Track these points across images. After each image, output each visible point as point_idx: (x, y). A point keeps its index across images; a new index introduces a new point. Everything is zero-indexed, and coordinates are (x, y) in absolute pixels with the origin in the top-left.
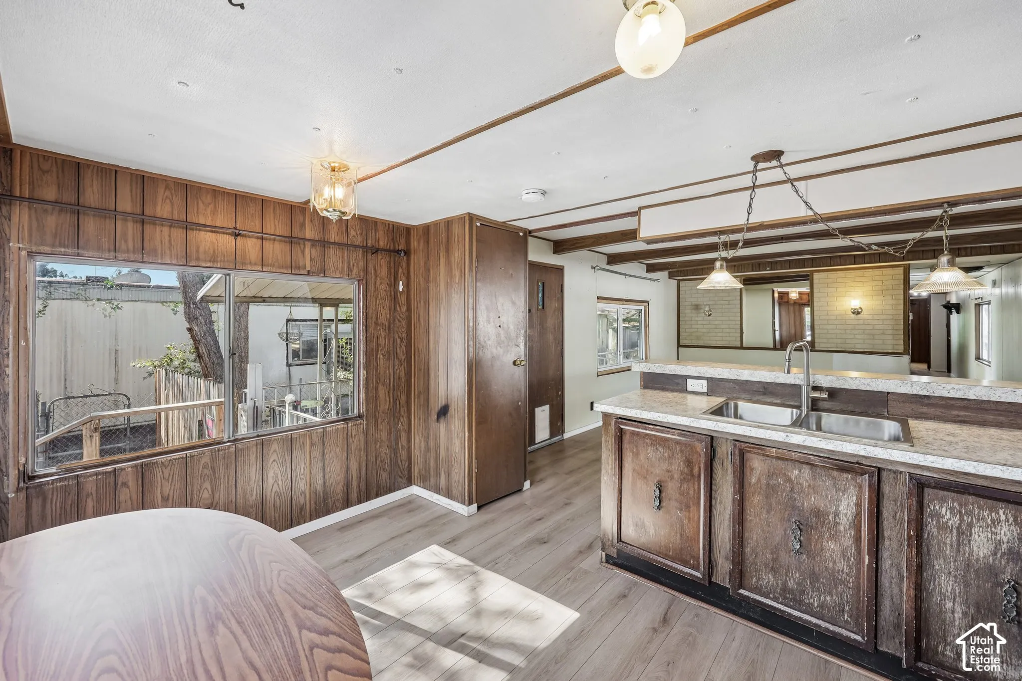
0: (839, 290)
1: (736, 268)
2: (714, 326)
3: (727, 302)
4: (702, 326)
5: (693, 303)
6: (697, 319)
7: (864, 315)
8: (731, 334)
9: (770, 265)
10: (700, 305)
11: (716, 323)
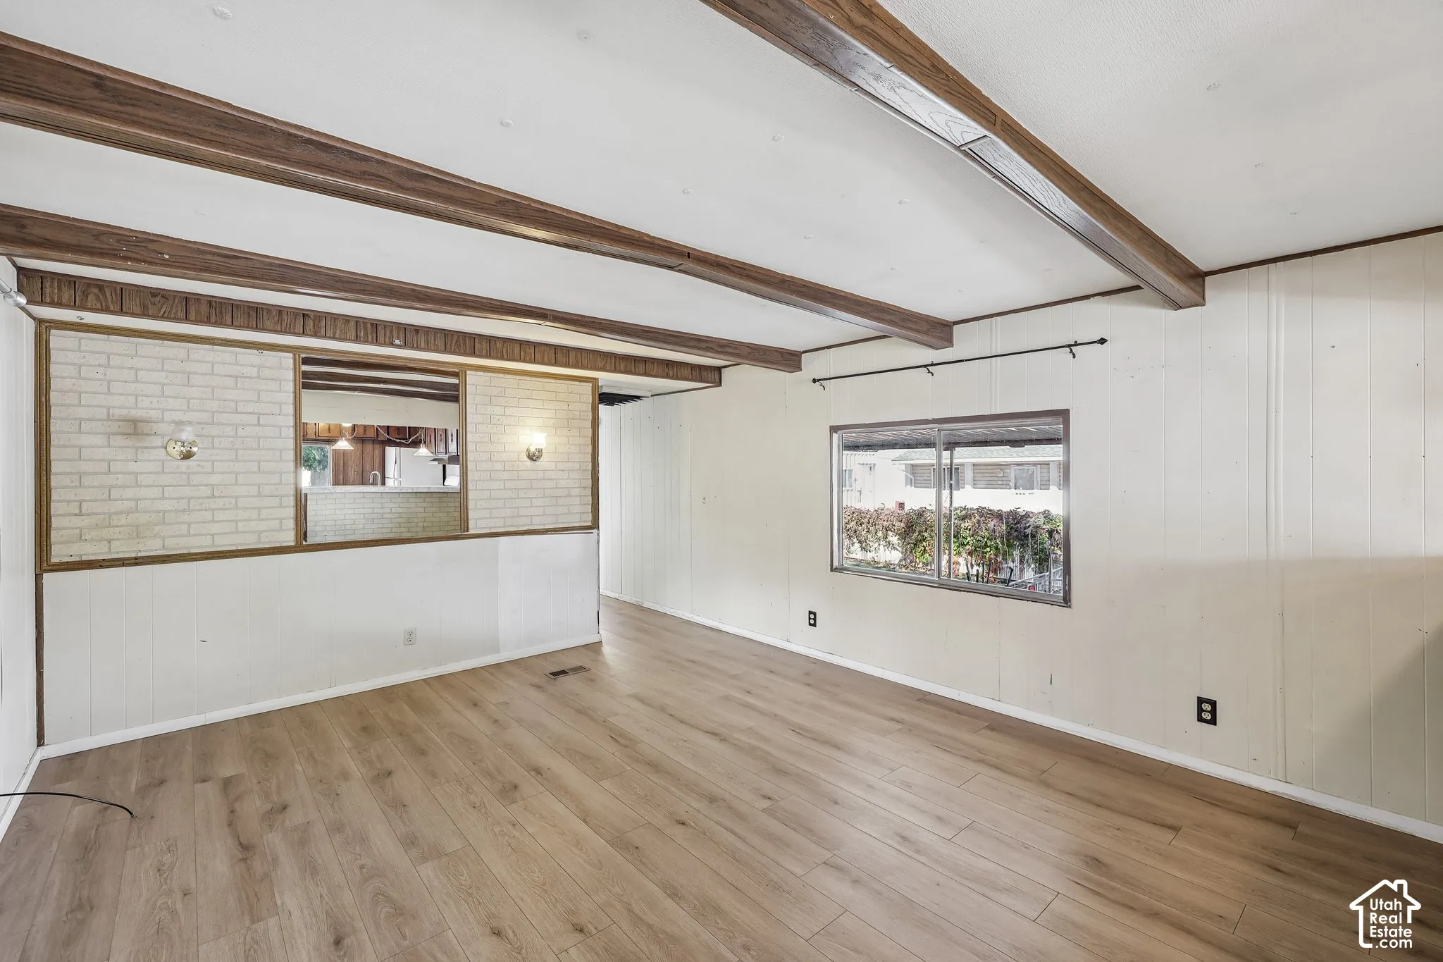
0: (509, 411)
1: (310, 323)
2: (206, 491)
3: (254, 419)
4: (156, 492)
5: (117, 413)
6: (133, 467)
7: (543, 462)
8: (264, 514)
9: (402, 336)
10: (148, 421)
11: (215, 479)
